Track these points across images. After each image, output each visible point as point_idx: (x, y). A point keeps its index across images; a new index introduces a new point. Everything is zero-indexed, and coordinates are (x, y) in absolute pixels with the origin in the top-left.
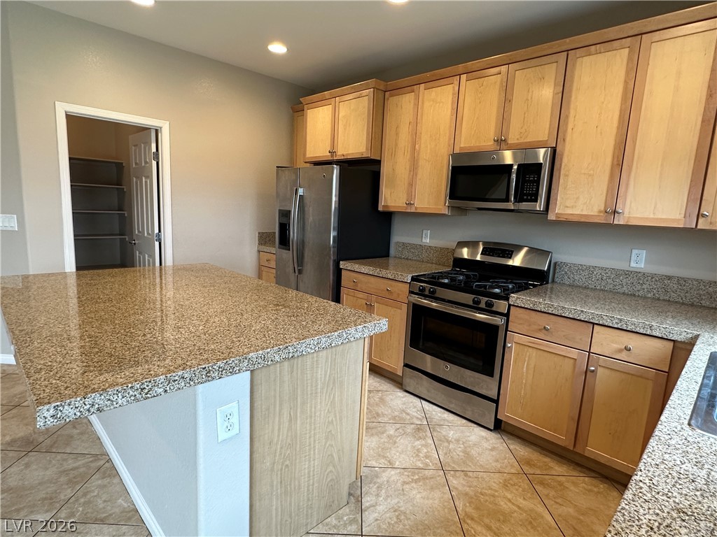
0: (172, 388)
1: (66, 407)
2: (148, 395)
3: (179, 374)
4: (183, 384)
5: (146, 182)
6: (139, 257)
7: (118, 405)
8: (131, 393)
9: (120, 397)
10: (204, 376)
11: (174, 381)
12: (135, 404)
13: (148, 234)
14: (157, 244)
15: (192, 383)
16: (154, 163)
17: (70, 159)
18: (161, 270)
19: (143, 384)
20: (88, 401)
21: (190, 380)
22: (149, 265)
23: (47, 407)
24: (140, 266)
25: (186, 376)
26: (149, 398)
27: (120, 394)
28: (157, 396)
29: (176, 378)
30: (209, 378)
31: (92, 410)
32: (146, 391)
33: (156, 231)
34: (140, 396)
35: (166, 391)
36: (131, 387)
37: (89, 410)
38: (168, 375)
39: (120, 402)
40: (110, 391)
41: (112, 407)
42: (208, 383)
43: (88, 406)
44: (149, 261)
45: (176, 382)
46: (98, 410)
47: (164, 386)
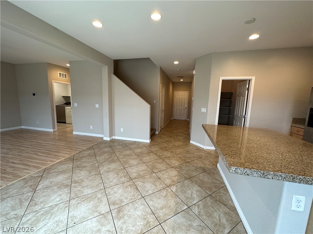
0: (275, 178)
1: (239, 170)
2: (265, 177)
3: (280, 174)
4: (281, 178)
5: (242, 98)
6: (235, 123)
7: (254, 176)
8: (259, 173)
9: (255, 173)
10: (291, 179)
11: (277, 176)
12: (260, 178)
13: (240, 115)
14: (243, 119)
15: (285, 180)
16: (247, 92)
17: (221, 93)
18: (243, 128)
19: (264, 172)
20: (245, 170)
21: (284, 178)
22: (239, 126)
23: (233, 167)
24: (235, 126)
25: (283, 176)
26: (265, 178)
27: (255, 172)
28: (269, 178)
29: (278, 175)
30: (293, 180)
31: (246, 174)
32: (265, 175)
33: (244, 114)
34: (262, 176)
35: (273, 178)
36: (260, 172)
37: (245, 173)
38: (275, 173)
39: (255, 175)
40: (253, 170)
41: (252, 176)
42: (293, 183)
43: (245, 172)
44: (239, 124)
45: (278, 177)
46: (247, 174)
47: (272, 176)
